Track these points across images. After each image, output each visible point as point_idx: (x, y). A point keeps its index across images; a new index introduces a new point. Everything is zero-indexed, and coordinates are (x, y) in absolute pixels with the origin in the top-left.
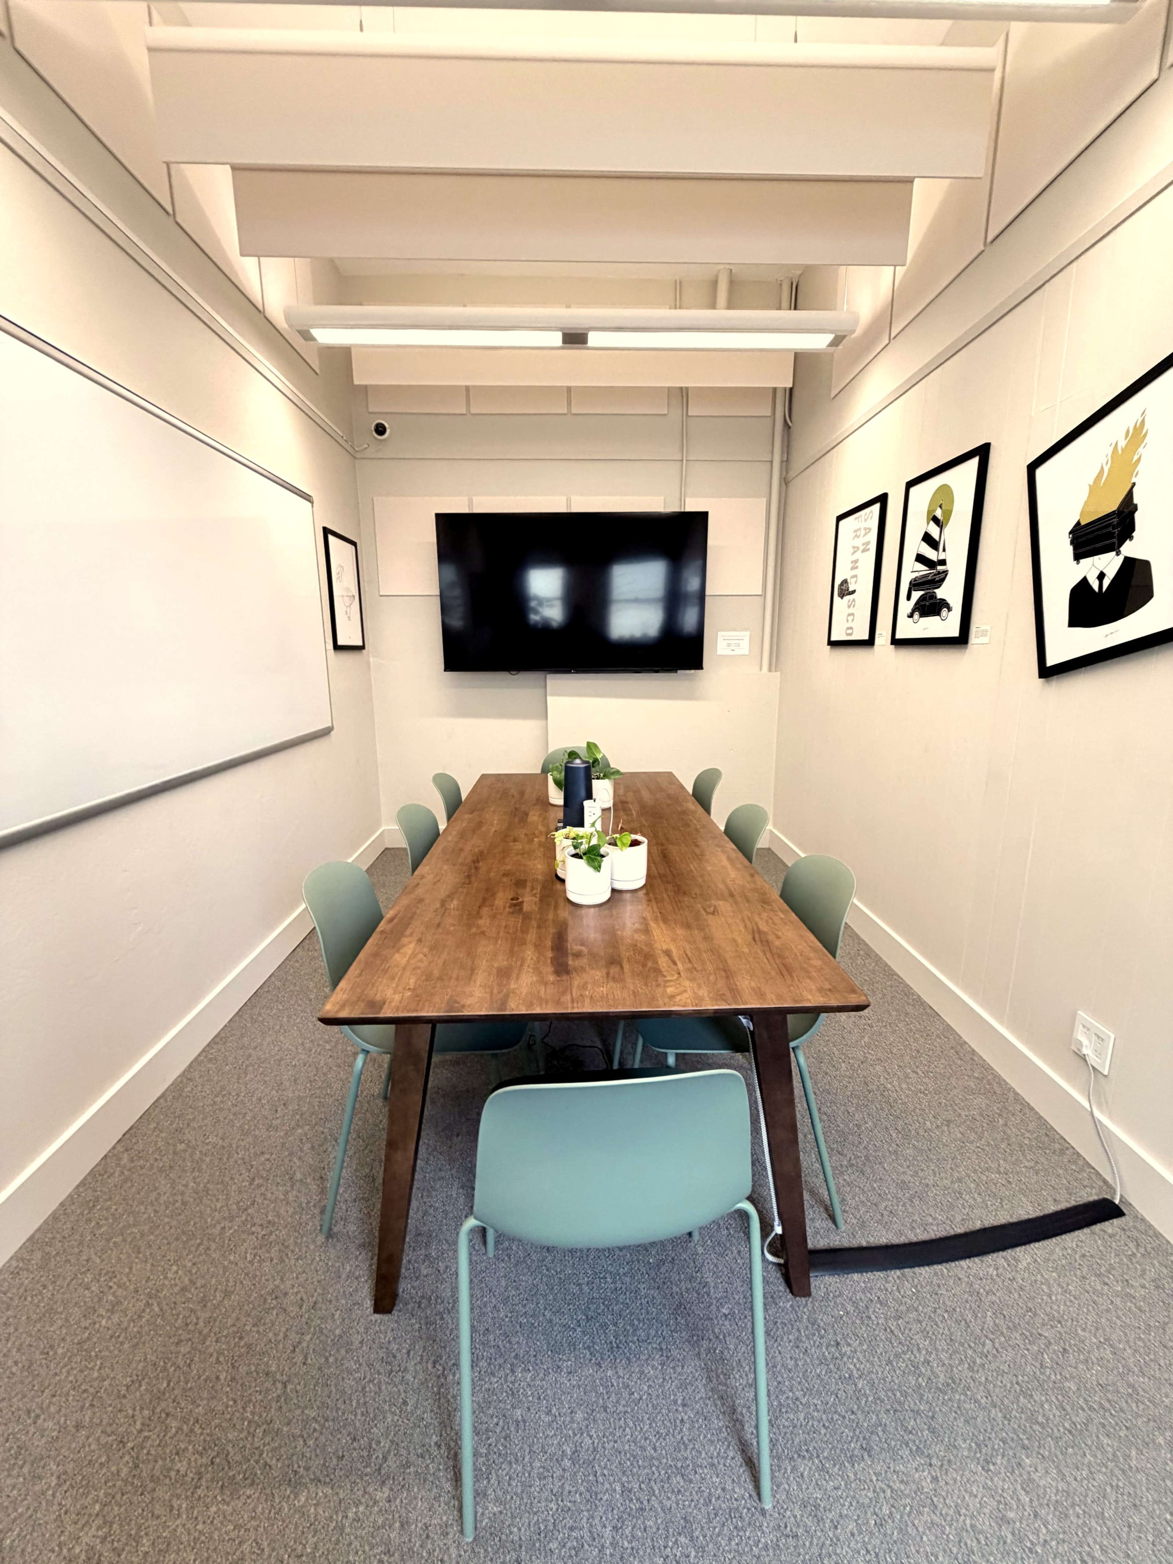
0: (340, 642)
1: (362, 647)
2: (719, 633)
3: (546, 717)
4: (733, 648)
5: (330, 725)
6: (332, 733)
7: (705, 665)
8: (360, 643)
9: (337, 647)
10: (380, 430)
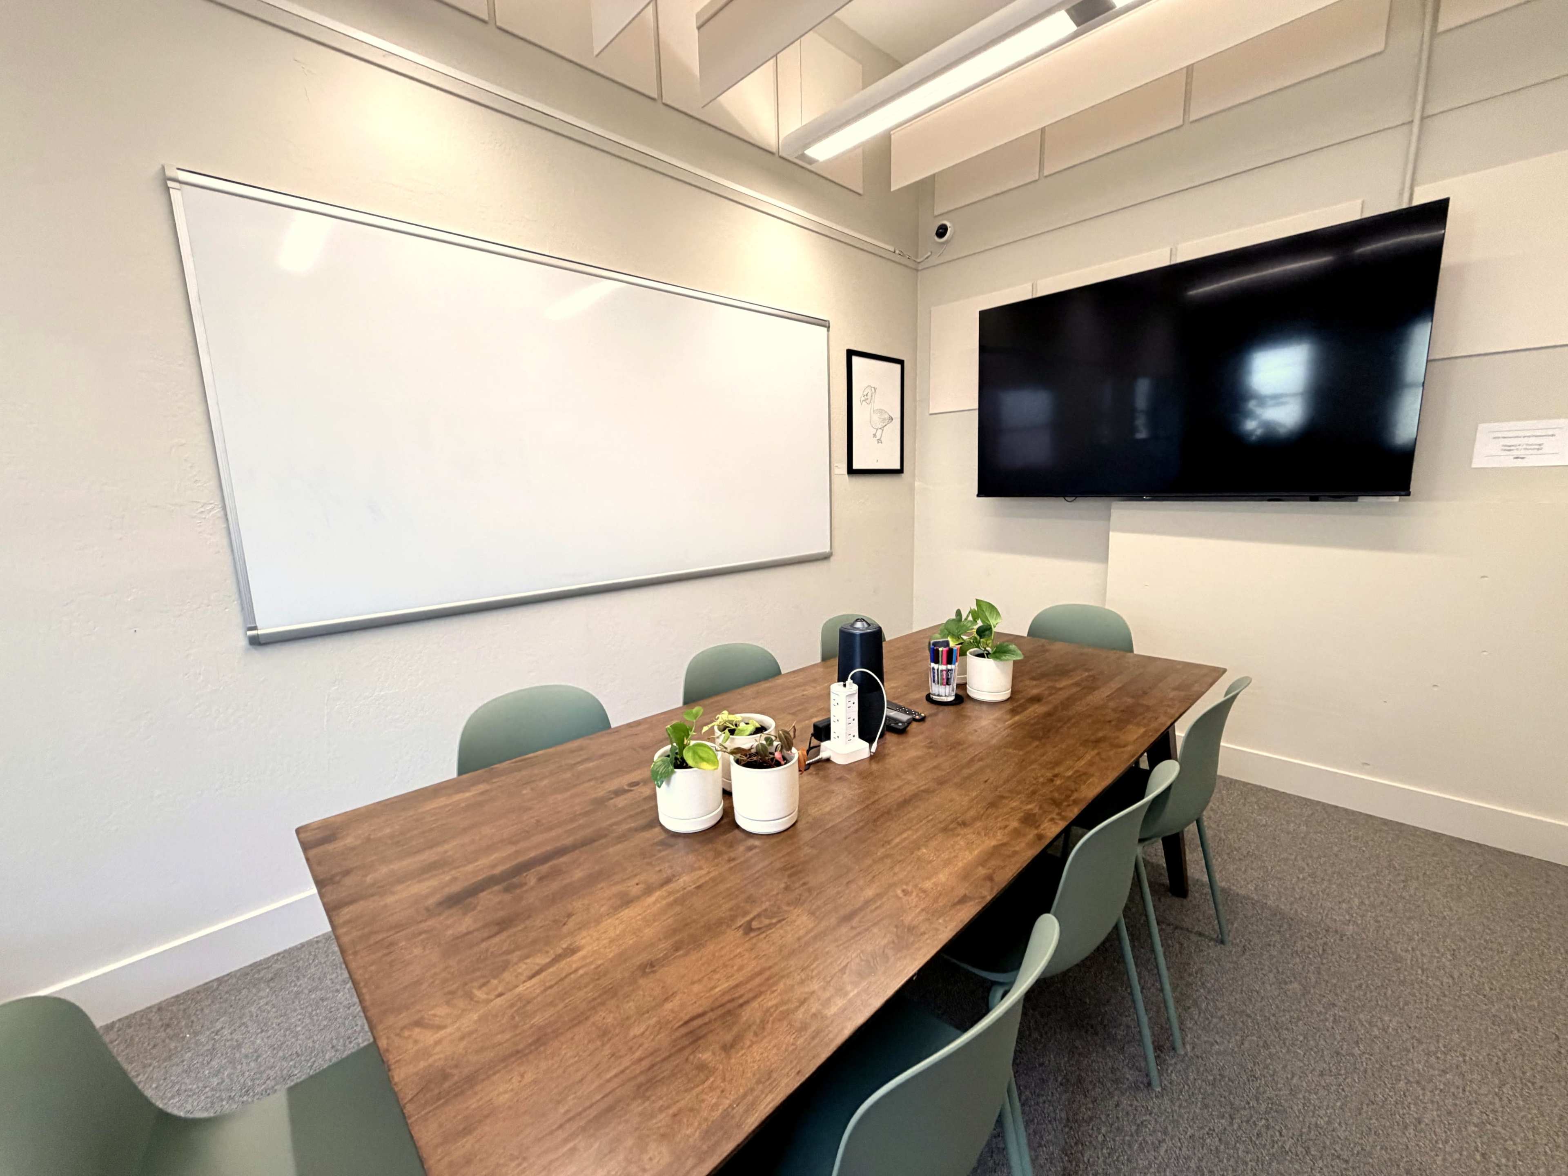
0: (856, 466)
1: (900, 471)
2: (1481, 427)
3: (1105, 559)
4: (1521, 453)
5: (827, 550)
6: (832, 559)
7: (1412, 489)
8: (898, 467)
9: (851, 471)
10: (942, 231)
